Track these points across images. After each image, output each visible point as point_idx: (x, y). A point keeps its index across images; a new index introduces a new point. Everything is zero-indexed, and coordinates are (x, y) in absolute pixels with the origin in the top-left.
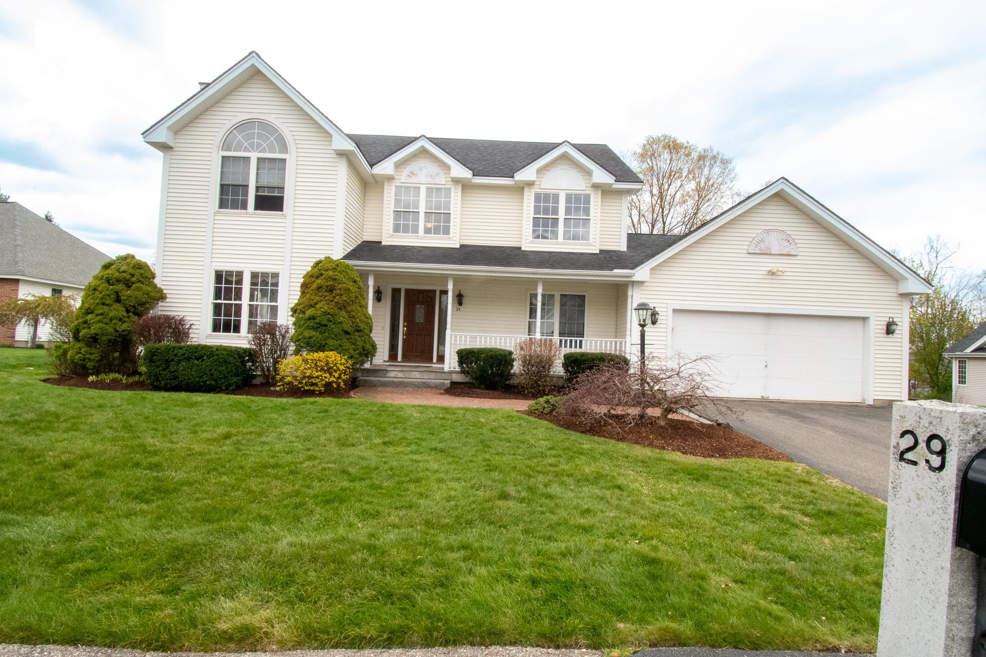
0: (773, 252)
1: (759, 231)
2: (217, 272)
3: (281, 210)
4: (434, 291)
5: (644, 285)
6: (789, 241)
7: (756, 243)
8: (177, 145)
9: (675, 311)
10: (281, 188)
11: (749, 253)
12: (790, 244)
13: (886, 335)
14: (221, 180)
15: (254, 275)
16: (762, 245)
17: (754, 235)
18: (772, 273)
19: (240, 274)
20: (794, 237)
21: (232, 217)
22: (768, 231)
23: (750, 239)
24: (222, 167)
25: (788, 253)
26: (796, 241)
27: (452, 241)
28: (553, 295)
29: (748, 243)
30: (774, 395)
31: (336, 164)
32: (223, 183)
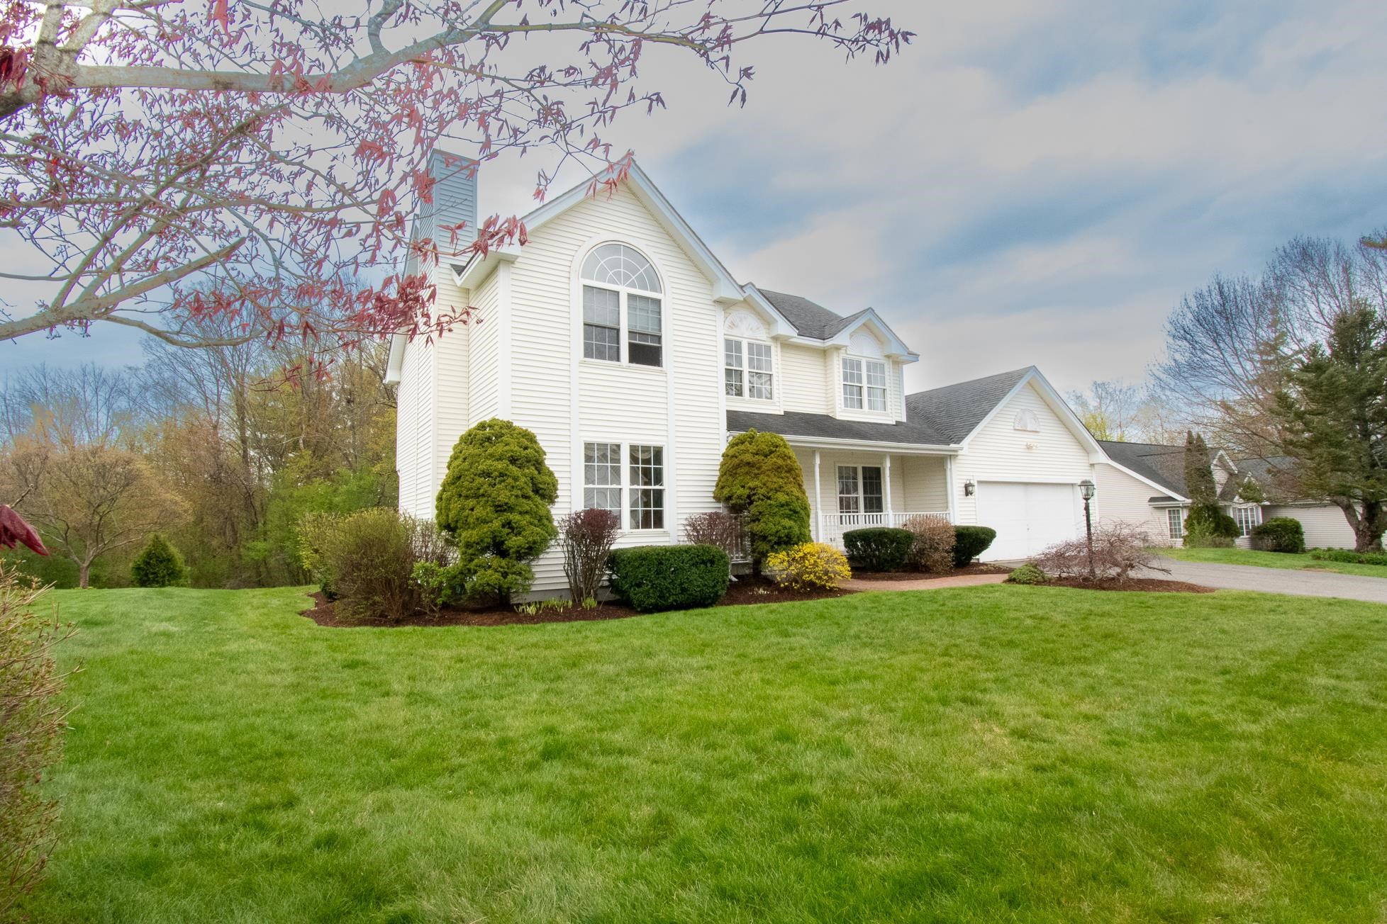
2: (587, 445)
3: (660, 365)
5: (958, 458)
6: (1035, 419)
7: (1019, 421)
10: (656, 336)
11: (1015, 430)
12: (1036, 422)
14: (584, 318)
15: (634, 449)
16: (1022, 423)
17: (1016, 414)
18: (1029, 447)
19: (616, 449)
20: (1037, 416)
21: (602, 369)
22: (1024, 411)
23: (1014, 417)
24: (584, 300)
25: (1036, 430)
26: (1038, 420)
28: (856, 468)
29: (1013, 421)
32: (585, 322)
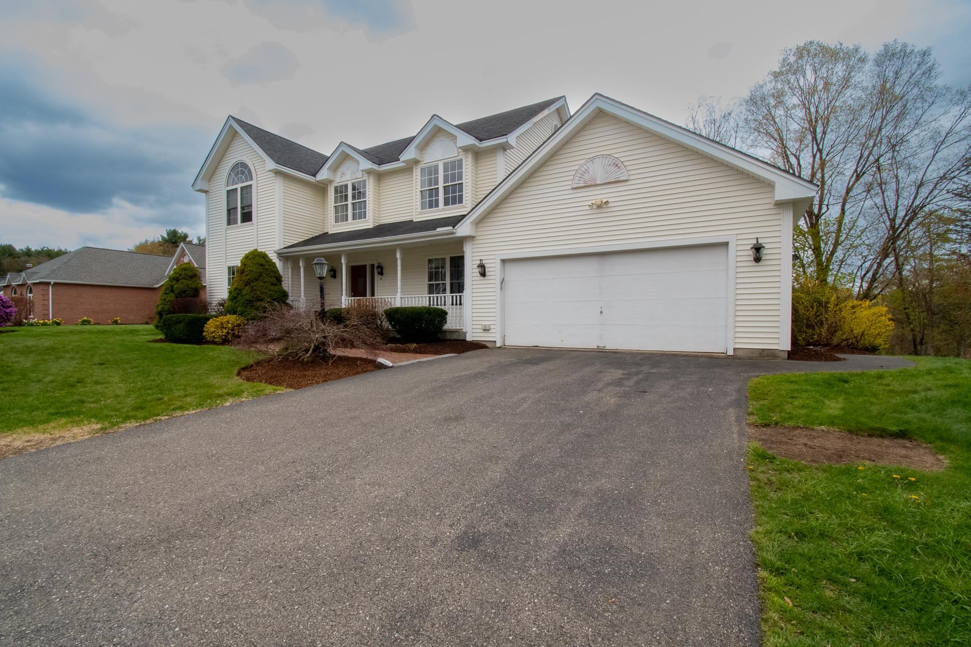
0: (599, 182)
1: (582, 162)
2: (229, 268)
3: (252, 221)
4: (365, 266)
5: (475, 239)
6: (617, 165)
7: (580, 175)
8: (211, 188)
9: (504, 261)
10: (249, 206)
11: (573, 189)
12: (619, 168)
13: (754, 263)
14: (227, 207)
16: (586, 177)
17: (577, 167)
20: (622, 160)
21: (233, 230)
22: (592, 159)
23: (573, 173)
24: (227, 198)
25: (617, 180)
26: (625, 164)
27: (367, 224)
28: (445, 259)
29: (571, 178)
30: (610, 345)
31: (274, 181)
32: (231, 207)
